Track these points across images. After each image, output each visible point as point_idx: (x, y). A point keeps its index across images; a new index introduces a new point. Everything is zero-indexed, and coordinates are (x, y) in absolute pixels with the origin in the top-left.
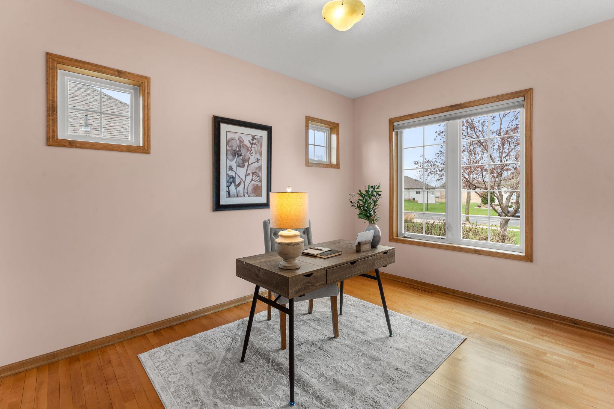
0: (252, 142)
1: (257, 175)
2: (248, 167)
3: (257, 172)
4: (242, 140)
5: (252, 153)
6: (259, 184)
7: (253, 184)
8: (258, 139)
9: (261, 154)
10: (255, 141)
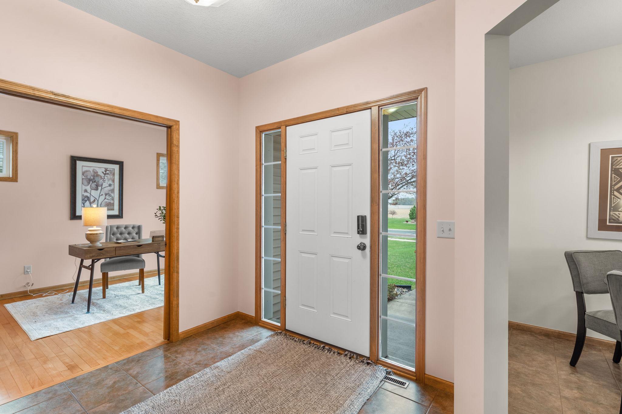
0: (105, 173)
1: (110, 195)
2: (101, 190)
3: (110, 193)
4: (96, 171)
5: (105, 180)
6: (112, 202)
7: (106, 202)
8: (111, 170)
9: (113, 181)
10: (107, 172)
